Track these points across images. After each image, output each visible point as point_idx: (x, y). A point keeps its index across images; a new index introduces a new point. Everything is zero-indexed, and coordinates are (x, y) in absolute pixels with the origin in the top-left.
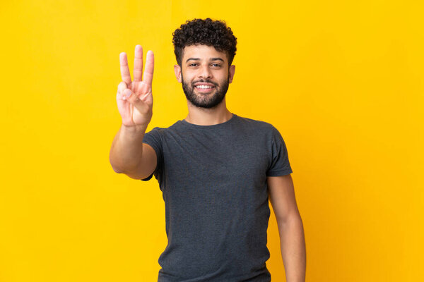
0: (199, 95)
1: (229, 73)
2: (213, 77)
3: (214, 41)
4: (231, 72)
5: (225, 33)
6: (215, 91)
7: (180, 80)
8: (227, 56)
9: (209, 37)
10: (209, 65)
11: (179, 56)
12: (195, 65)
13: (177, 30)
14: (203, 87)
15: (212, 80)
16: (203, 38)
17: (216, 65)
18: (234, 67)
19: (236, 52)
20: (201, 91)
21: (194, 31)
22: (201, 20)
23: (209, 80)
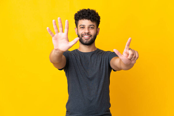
0: (84, 40)
1: (97, 31)
2: (90, 33)
3: (90, 18)
4: (98, 31)
5: (95, 14)
6: (91, 38)
7: (77, 33)
8: (96, 24)
9: (88, 16)
10: (89, 28)
11: (77, 24)
12: (83, 28)
13: (76, 13)
14: (86, 36)
15: (90, 34)
16: (86, 17)
17: (91, 28)
18: (99, 28)
19: (100, 22)
20: (85, 38)
21: (83, 14)
22: (85, 9)
23: (88, 34)
